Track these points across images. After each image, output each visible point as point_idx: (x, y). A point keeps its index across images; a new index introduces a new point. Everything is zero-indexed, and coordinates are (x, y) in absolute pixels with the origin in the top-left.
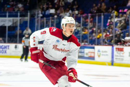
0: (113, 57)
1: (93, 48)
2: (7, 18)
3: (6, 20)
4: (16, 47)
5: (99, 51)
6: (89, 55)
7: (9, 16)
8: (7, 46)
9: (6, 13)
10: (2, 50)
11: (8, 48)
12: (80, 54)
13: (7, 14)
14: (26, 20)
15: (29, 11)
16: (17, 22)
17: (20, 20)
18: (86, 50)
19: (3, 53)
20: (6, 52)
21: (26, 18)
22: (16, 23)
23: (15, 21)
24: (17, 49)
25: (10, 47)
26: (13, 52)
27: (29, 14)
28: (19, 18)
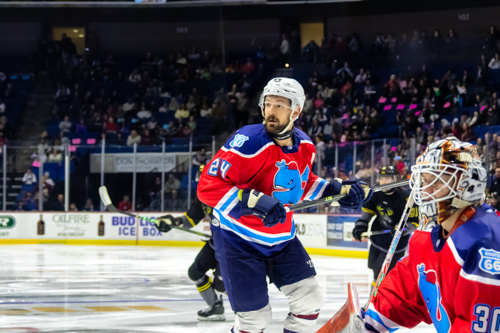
2: (163, 155)
3: (160, 158)
9: (161, 144)
10: (153, 229)
12: (334, 236)
13: (164, 146)
15: (214, 137)
16: (186, 162)
19: (153, 235)
20: (159, 233)
22: (183, 164)
23: (181, 161)
27: (214, 143)
28: (190, 154)
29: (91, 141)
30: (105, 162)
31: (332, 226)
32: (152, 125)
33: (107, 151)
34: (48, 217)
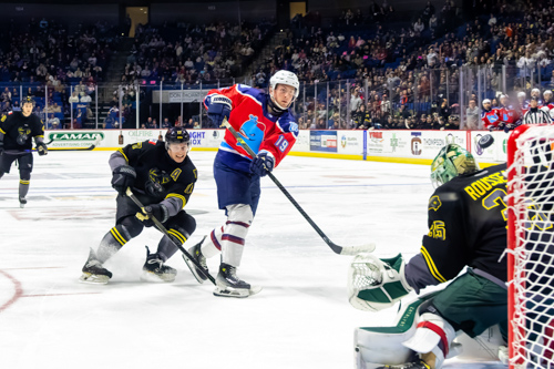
0: (365, 147)
1: (335, 134)
2: (201, 91)
3: (199, 93)
4: (215, 134)
5: (343, 138)
6: (329, 144)
8: (201, 133)
10: (194, 140)
11: (203, 137)
12: (314, 144)
13: (201, 85)
18: (324, 138)
19: (195, 144)
20: (199, 142)
25: (205, 135)
26: (211, 142)
29: (153, 82)
30: (163, 96)
31: (313, 138)
32: (193, 71)
33: (164, 89)
34: (126, 133)
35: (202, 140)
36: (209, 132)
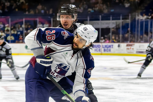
2: (111, 21)
3: (110, 23)
4: (119, 46)
7: (113, 19)
8: (111, 45)
10: (107, 49)
11: (112, 47)
13: (111, 18)
14: (128, 22)
15: (130, 14)
16: (120, 24)
17: (123, 22)
20: (110, 50)
21: (128, 20)
23: (118, 24)
24: (120, 47)
25: (113, 46)
26: (117, 50)
27: (130, 17)
33: (90, 20)
35: (112, 50)
36: (116, 45)
